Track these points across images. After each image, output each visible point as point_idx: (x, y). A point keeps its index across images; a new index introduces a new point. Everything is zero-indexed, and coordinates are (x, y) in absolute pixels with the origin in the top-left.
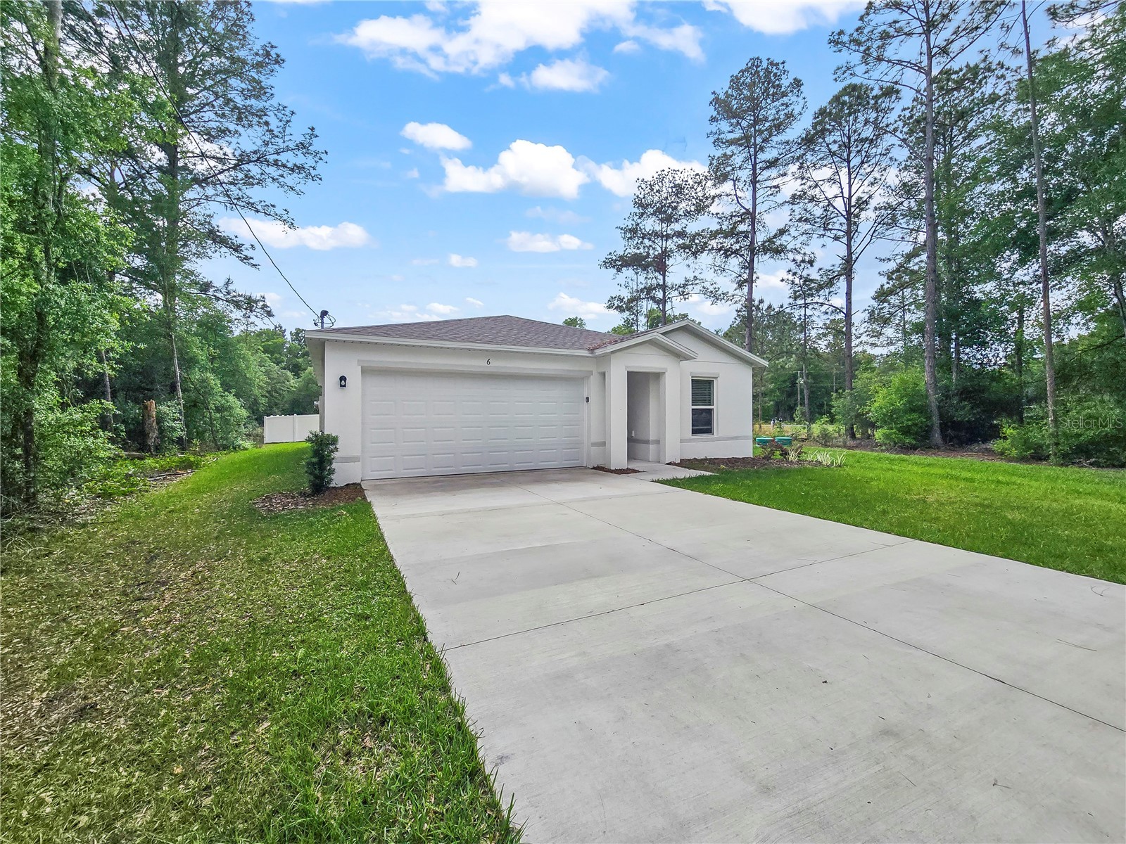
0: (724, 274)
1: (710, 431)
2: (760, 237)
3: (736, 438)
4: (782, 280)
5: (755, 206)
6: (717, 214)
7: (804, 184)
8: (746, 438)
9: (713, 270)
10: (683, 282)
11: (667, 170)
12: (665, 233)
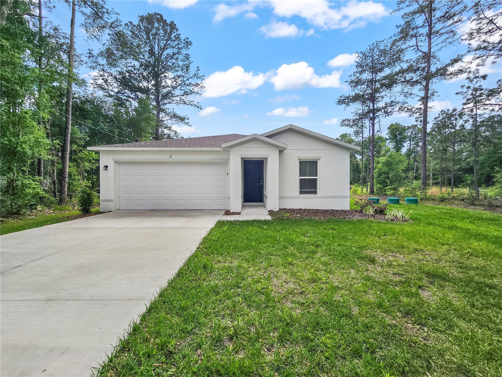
0: (412, 96)
1: (315, 192)
2: (433, 69)
3: (336, 197)
4: (457, 93)
5: (430, 49)
6: (407, 60)
7: (480, 23)
8: (345, 197)
9: (403, 95)
10: (384, 105)
11: (375, 43)
12: (374, 79)
